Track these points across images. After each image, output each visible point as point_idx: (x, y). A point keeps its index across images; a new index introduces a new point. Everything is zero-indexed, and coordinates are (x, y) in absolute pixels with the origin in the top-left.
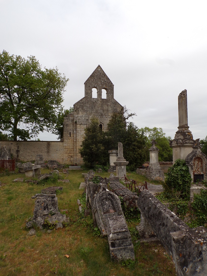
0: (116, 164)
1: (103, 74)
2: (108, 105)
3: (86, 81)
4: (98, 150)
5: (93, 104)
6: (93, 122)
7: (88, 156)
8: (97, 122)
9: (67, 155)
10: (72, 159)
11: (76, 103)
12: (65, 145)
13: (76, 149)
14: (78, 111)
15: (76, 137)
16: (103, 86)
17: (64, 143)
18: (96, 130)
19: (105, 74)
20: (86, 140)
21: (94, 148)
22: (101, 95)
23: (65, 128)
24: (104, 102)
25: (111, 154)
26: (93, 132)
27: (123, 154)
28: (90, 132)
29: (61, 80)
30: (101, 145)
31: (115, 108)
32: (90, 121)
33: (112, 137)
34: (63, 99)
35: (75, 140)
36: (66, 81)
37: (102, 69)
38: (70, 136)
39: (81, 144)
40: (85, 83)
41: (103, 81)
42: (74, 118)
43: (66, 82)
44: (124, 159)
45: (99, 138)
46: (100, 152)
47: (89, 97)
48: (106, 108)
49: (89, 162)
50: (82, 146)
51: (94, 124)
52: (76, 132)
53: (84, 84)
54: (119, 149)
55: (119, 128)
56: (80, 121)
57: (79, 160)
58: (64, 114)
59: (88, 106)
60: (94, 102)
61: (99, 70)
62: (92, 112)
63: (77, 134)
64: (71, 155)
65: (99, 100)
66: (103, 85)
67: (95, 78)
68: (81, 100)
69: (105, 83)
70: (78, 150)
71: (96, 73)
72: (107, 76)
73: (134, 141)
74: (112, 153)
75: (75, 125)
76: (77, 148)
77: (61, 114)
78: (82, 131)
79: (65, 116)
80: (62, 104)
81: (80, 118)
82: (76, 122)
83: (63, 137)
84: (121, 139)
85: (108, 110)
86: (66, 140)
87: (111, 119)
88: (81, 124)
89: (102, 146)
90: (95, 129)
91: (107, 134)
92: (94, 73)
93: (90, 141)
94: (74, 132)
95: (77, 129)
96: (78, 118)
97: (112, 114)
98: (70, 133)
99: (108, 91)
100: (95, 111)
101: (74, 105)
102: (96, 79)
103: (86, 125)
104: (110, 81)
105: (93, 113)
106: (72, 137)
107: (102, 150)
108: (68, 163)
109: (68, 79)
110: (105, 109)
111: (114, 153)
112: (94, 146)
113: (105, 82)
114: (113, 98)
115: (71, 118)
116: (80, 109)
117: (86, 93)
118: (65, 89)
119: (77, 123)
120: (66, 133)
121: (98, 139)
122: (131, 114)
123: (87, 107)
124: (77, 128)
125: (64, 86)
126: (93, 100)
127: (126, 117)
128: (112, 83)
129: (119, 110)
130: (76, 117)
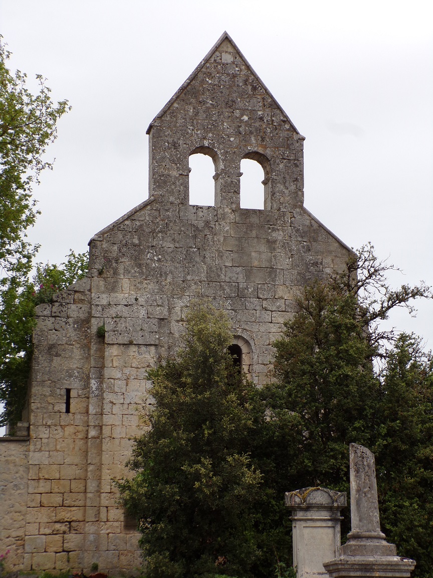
0: (338, 570)
1: (246, 82)
2: (275, 242)
3: (160, 117)
4: (224, 489)
5: (195, 237)
6: (200, 331)
7: (170, 521)
8: (220, 335)
9: (43, 516)
10: (73, 540)
11: (102, 234)
12: (35, 457)
13: (99, 479)
14: (116, 273)
15: (102, 414)
16: (247, 142)
17: (32, 447)
18: (217, 379)
19: (257, 79)
20: (159, 432)
21: (206, 475)
22: (237, 192)
23: (42, 363)
24: (251, 226)
25: (302, 509)
26: (197, 388)
27: (376, 516)
28: (183, 385)
29: (26, 109)
30: (245, 459)
31: (309, 257)
32: (178, 329)
33: (303, 417)
34: (34, 211)
35: (93, 433)
36: (51, 114)
37: (241, 56)
38: (68, 411)
39: (128, 452)
40: (151, 127)
41: (245, 118)
42: (90, 313)
43: (51, 122)
44: (384, 543)
45: (232, 420)
46: (238, 497)
47: (172, 199)
48: (264, 256)
49: (173, 558)
50: (136, 465)
51: (205, 343)
52: (100, 389)
53: (148, 132)
54: (353, 485)
55: (340, 367)
56: (121, 326)
57: (113, 547)
58: (36, 288)
59: (169, 245)
60: (201, 225)
61: (227, 58)
62: (189, 278)
63: (108, 397)
64: (65, 515)
65: (224, 216)
66: (245, 138)
67: (204, 102)
68: (131, 216)
69: (258, 130)
70: (106, 488)
71: (210, 75)
72: (266, 90)
73: (423, 442)
74: (308, 508)
75: (94, 347)
76: (106, 476)
77: (20, 290)
78: (134, 384)
79: (42, 301)
80: (29, 235)
81: (125, 311)
82: (101, 334)
83: (24, 413)
84: (355, 429)
85: (271, 271)
86: (44, 433)
87: (291, 316)
88: (131, 343)
89: (249, 466)
90: (211, 372)
91: (273, 396)
92: (200, 75)
93: (182, 436)
94: (87, 386)
95: (107, 373)
96: (113, 311)
97: (298, 292)
98: (68, 391)
99: (272, 170)
100: (203, 276)
101: (92, 243)
102: (208, 108)
103: (153, 348)
104: (286, 117)
105: (194, 287)
106: (78, 416)
107: (250, 487)
108: (49, 565)
109: (65, 103)
110: (256, 263)
111: (320, 507)
112: (203, 465)
113: (257, 124)
114: (302, 207)
115: (75, 311)
116: (126, 261)
117: (158, 179)
118: (44, 158)
119: (108, 339)
120: (47, 391)
121: (227, 425)
122: (404, 287)
123: (161, 251)
124: (108, 363)
125: (42, 142)
126: (192, 217)
127: (377, 307)
128: (293, 129)
129: (332, 267)
130: (100, 308)
